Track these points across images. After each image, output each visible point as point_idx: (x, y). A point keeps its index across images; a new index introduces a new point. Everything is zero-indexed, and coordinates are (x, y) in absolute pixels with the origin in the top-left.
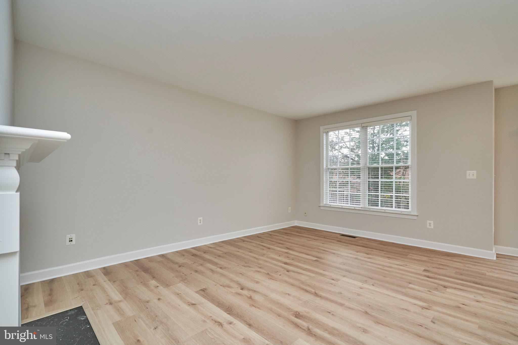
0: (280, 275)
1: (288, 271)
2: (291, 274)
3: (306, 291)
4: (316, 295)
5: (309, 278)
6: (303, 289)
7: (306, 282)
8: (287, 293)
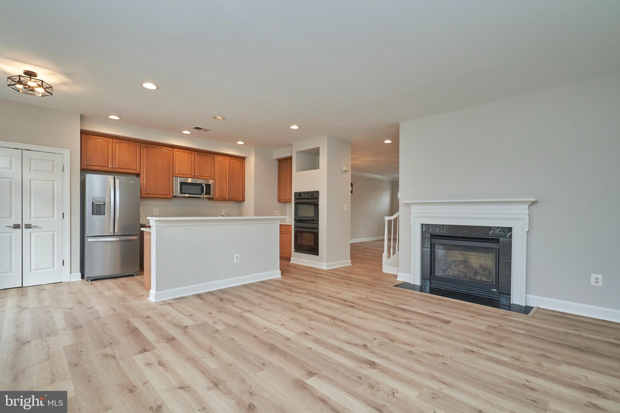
0: (375, 339)
1: (365, 346)
2: (360, 342)
3: (343, 321)
4: (334, 318)
5: (337, 336)
6: (346, 323)
7: (341, 331)
8: (362, 319)
